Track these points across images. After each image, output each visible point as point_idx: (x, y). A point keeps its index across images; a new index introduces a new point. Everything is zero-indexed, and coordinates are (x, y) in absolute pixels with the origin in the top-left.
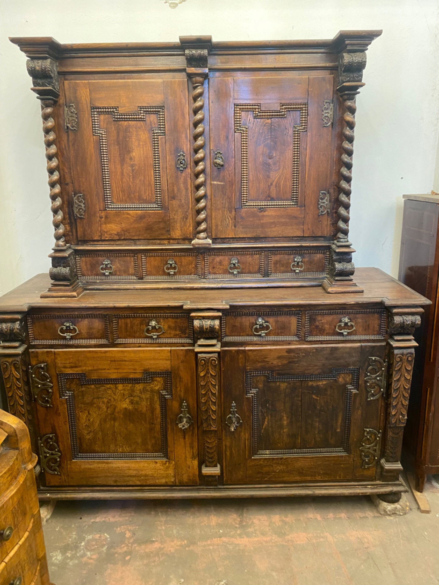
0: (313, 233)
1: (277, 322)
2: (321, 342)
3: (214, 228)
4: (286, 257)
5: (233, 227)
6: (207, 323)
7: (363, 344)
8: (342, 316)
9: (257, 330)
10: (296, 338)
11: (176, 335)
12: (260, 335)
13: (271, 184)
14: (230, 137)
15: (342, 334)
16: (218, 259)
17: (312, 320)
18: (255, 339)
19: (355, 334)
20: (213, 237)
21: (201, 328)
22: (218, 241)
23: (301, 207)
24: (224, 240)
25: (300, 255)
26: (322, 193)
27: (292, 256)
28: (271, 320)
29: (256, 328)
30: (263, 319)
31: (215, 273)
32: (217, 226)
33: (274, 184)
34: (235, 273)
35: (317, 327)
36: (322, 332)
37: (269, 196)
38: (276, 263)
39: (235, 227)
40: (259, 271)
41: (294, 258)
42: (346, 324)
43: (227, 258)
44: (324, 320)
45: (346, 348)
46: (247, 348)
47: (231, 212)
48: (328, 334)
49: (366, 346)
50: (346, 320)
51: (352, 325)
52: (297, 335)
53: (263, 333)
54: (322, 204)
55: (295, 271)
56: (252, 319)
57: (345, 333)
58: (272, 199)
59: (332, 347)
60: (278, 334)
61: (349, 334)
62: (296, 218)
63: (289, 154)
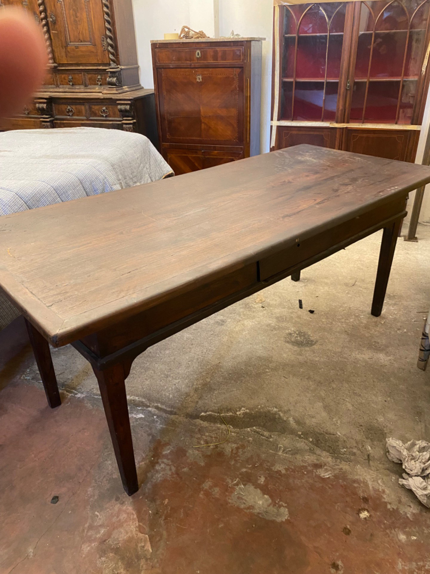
0: (103, 61)
1: (76, 108)
2: (96, 120)
3: (57, 57)
4: (94, 76)
5: (66, 58)
6: (41, 106)
7: (114, 122)
8: (102, 106)
9: (68, 112)
10: (85, 118)
11: (36, 113)
12: (69, 115)
13: (80, 32)
14: (56, 6)
15: (103, 116)
16: (63, 76)
17: (90, 108)
18: (68, 117)
19: (110, 117)
20: (58, 63)
21: (39, 108)
22: (61, 65)
23: (94, 46)
24: (63, 65)
25: (100, 74)
26: (103, 38)
27: (97, 75)
28: (74, 107)
29: (67, 111)
30: (70, 106)
31: (63, 85)
32: (58, 56)
33: (81, 32)
34: (71, 84)
35: (93, 112)
36: (95, 115)
37: (80, 40)
38: (90, 79)
39: (66, 57)
40: (82, 84)
41: (98, 76)
42: (104, 110)
43: (67, 75)
44: (95, 108)
45: (106, 124)
46: (64, 122)
47: (63, 49)
48: (98, 116)
49: (115, 124)
50: (104, 108)
51: (107, 111)
52: (85, 116)
53: (71, 114)
54: (103, 44)
55: (98, 84)
56: (65, 106)
57: (104, 116)
58: (81, 41)
59: (100, 123)
60: (78, 115)
61: (106, 116)
62: (93, 52)
63: (85, 15)
